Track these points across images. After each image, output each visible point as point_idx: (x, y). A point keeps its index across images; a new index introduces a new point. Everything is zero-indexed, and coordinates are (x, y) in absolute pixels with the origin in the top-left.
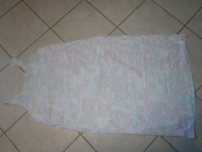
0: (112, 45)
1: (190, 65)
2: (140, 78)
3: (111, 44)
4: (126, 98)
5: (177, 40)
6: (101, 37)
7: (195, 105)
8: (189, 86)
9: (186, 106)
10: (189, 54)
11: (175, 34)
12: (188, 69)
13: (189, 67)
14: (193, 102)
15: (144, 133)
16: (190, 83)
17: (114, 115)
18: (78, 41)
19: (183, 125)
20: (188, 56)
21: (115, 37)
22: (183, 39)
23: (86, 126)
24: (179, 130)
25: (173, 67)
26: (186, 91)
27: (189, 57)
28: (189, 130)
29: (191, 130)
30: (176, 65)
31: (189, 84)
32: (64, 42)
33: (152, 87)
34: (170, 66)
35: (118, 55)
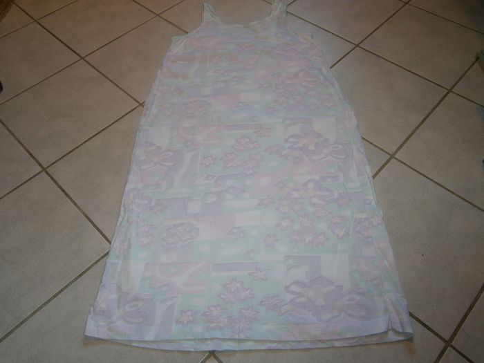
0: (341, 147)
1: (307, 346)
2: (258, 205)
3: (342, 144)
4: (209, 176)
5: (387, 310)
6: (355, 122)
7: (179, 351)
8: (236, 337)
9: (178, 322)
10: (344, 347)
11: (406, 303)
12: (292, 338)
13: (299, 342)
14: (189, 346)
15: (122, 208)
16: (247, 340)
17: (171, 154)
18: (337, 85)
19: (127, 308)
20: (337, 344)
21: (362, 150)
22: (396, 332)
23: (154, 110)
24: (114, 296)
25: (293, 293)
26: (221, 325)
27: (334, 347)
28: (111, 323)
29: (110, 329)
30: (301, 300)
31: (242, 336)
32: (331, 68)
33: (235, 231)
34: (297, 283)
35: (315, 158)
